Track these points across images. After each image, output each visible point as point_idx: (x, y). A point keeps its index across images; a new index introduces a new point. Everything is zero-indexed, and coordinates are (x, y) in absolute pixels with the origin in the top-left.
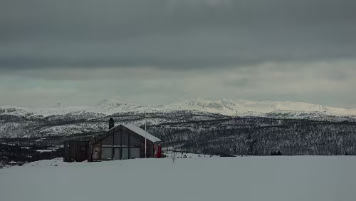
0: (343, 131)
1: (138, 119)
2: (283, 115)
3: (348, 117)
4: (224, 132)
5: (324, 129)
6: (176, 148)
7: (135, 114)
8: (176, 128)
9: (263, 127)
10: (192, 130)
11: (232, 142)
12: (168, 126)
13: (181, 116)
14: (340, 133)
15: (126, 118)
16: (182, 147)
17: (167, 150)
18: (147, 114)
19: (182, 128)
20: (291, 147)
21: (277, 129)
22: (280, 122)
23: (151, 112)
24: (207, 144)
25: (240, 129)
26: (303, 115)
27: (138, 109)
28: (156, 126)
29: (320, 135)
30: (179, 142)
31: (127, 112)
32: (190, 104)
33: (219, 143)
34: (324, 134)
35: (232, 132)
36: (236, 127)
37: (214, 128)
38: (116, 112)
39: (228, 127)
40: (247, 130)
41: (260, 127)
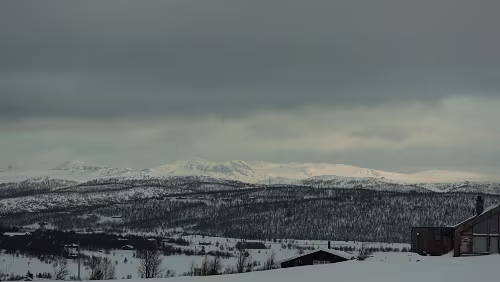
0: (419, 205)
1: (124, 189)
2: (325, 183)
3: (415, 185)
4: (253, 207)
5: (392, 203)
6: (187, 229)
7: (120, 181)
8: (185, 201)
9: (307, 200)
10: (208, 203)
11: (265, 221)
12: (173, 199)
13: (185, 184)
14: (415, 208)
15: (106, 187)
16: (195, 228)
17: (175, 232)
18: (137, 181)
19: (193, 201)
20: (347, 227)
21: (327, 203)
22: (330, 193)
23: (142, 178)
24: (230, 224)
25: (276, 202)
26: (352, 182)
27: (123, 175)
28: (157, 198)
29: (388, 210)
30: (191, 220)
31: (108, 178)
32: (186, 167)
33: (248, 222)
34: (394, 209)
35: (265, 206)
36: (269, 201)
37: (240, 201)
38: (92, 179)
39: (259, 200)
40: (285, 205)
41: (303, 201)
